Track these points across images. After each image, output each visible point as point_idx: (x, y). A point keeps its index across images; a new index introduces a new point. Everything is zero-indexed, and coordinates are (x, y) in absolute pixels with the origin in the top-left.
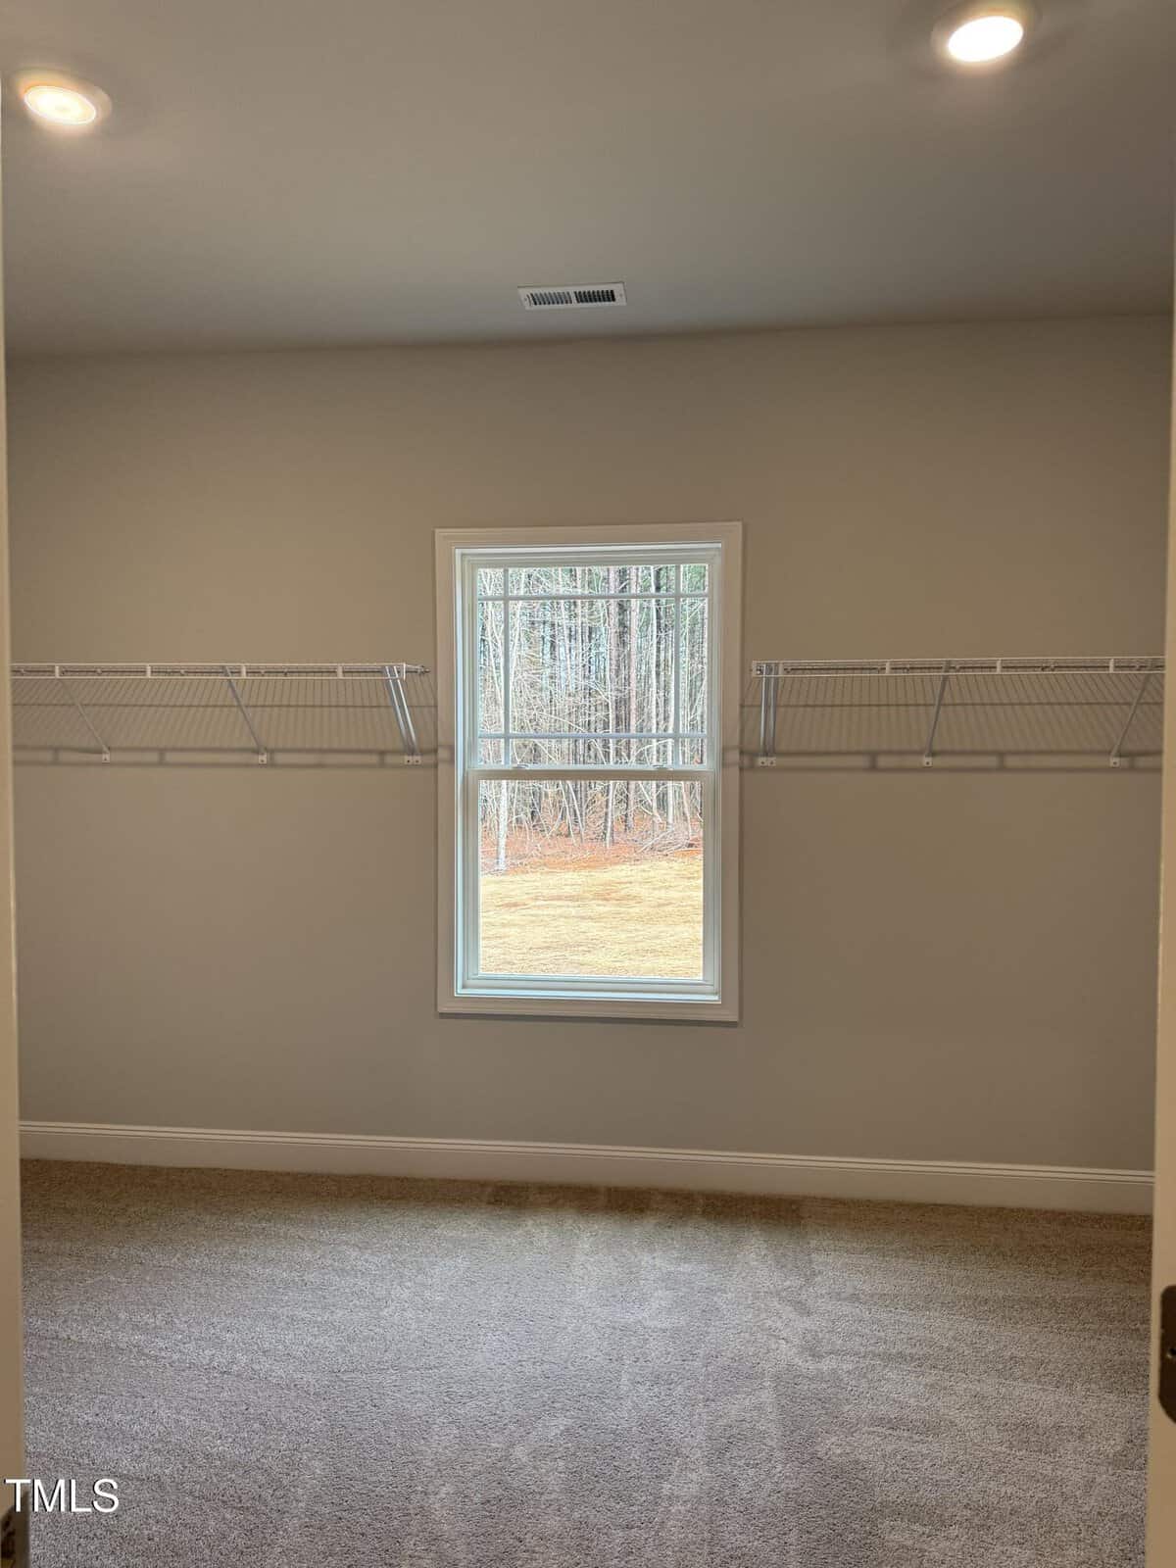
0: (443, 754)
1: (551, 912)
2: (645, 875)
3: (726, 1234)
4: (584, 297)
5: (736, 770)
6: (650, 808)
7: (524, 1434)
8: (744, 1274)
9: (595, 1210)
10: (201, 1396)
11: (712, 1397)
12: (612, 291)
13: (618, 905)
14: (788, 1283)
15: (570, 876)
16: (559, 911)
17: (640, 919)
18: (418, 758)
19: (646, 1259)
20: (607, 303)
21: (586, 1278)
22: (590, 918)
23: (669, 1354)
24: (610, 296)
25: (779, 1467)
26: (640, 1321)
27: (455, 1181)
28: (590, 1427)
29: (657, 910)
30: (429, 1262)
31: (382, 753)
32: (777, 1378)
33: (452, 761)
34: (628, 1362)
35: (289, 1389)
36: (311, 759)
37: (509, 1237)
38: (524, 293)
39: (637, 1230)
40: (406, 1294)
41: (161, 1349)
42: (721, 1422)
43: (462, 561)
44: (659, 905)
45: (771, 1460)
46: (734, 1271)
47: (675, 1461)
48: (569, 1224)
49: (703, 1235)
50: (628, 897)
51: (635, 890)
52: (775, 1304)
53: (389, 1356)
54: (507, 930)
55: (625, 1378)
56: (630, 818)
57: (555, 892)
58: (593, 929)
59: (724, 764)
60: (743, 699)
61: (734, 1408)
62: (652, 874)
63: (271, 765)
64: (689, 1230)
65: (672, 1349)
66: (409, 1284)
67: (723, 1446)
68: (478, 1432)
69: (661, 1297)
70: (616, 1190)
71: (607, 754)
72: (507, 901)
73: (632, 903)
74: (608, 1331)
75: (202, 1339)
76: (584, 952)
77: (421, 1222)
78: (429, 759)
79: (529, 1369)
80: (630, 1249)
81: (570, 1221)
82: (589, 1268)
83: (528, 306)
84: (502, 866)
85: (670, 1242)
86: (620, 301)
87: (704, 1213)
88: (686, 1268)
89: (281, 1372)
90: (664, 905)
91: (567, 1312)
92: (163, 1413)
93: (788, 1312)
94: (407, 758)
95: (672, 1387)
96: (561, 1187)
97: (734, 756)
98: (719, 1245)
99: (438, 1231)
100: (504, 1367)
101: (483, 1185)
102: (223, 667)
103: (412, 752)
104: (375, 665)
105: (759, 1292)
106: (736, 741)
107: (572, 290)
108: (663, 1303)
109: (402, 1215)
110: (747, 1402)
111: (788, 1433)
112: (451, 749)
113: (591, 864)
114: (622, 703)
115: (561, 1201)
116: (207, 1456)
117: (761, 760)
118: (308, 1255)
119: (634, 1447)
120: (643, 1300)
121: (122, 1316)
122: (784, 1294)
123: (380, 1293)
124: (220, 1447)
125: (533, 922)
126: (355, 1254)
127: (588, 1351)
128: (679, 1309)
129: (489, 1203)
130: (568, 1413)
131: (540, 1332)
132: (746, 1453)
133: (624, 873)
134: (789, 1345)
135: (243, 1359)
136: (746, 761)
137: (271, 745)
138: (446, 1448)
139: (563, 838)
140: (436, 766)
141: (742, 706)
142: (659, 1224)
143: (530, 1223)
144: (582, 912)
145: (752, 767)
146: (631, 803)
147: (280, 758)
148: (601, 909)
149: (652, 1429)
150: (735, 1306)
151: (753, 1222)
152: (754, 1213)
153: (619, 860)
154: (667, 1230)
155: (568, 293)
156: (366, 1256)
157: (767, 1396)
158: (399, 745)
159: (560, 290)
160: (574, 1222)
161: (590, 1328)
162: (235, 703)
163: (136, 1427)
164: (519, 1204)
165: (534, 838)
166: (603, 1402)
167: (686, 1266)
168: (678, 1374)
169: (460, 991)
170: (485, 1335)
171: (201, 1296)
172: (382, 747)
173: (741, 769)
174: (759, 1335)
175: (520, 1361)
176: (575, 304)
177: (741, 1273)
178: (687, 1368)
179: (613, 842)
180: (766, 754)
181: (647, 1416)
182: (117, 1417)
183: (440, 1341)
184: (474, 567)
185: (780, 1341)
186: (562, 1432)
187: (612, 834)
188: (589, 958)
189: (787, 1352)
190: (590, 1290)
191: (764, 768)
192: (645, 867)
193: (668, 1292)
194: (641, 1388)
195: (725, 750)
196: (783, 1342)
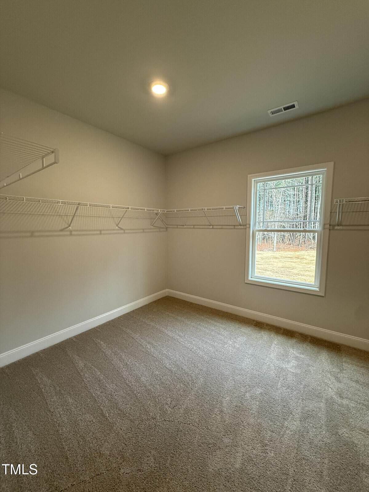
0: (248, 226)
1: (285, 260)
2: (308, 254)
3: (316, 349)
4: (286, 109)
5: (328, 230)
6: (311, 239)
7: (250, 390)
8: (320, 363)
9: (280, 334)
10: (185, 354)
11: (305, 399)
12: (294, 104)
13: (301, 260)
14: (334, 370)
15: (290, 253)
16: (286, 260)
17: (306, 263)
18: (242, 227)
19: (291, 350)
20: (293, 109)
21: (274, 351)
22: (294, 262)
23: (293, 380)
24: (293, 106)
25: (324, 432)
26: (287, 368)
27: (248, 318)
28: (267, 395)
29: (310, 262)
30: (238, 336)
31: (234, 226)
32: (327, 400)
33: (249, 227)
34: (281, 379)
35: (201, 358)
36: (220, 227)
37: (257, 335)
38: (269, 112)
39: (290, 342)
40: (231, 343)
41: (181, 341)
42: (307, 408)
43: (254, 182)
44: (311, 261)
45: (321, 428)
46: (317, 361)
47: (290, 415)
48: (272, 335)
49: (309, 348)
50: (303, 258)
51: (305, 257)
52: (329, 375)
53: (223, 357)
54: (274, 263)
55: (279, 384)
56: (306, 241)
57: (286, 256)
58: (294, 264)
59: (324, 228)
60: (331, 210)
61: (311, 405)
62: (310, 253)
63: (213, 228)
64: (305, 345)
65: (294, 379)
66: (232, 341)
67: (306, 416)
68: (239, 385)
69: (293, 363)
70: (286, 329)
71: (301, 228)
72: (275, 257)
73: (304, 260)
74: (277, 368)
75: (189, 341)
76: (291, 269)
77: (238, 326)
78: (245, 227)
79: (255, 372)
80: (288, 346)
81: (273, 335)
82: (276, 349)
83: (271, 115)
84: (275, 250)
85: (299, 347)
86: (297, 107)
87: (310, 342)
88: (302, 356)
89: (201, 354)
90: (312, 261)
91: (267, 359)
92: (177, 356)
93: (333, 379)
94: (240, 227)
95: (293, 391)
96: (272, 325)
97: (328, 226)
98: (314, 352)
99: (241, 329)
100: (249, 369)
101: (254, 321)
102: (202, 208)
103: (241, 226)
104: (232, 207)
105: (324, 370)
106: (328, 222)
107: (282, 107)
108: (294, 364)
109: (235, 324)
110: (316, 404)
111: (329, 421)
112: (250, 225)
113: (295, 251)
114: (305, 217)
115: (271, 329)
116: (182, 369)
117: (336, 227)
118: (213, 328)
119: (279, 406)
120: (288, 362)
121: (177, 332)
122: (332, 373)
123: (225, 341)
124: (185, 367)
125: (280, 262)
126: (222, 330)
127: (271, 372)
128: (298, 368)
129: (254, 325)
130: (262, 388)
131: (260, 362)
132: (313, 422)
133: (303, 253)
134: (332, 390)
135: (195, 348)
136: (331, 227)
137: (213, 224)
138: (230, 386)
139: (289, 245)
140: (246, 229)
141: (331, 213)
142: (296, 341)
143: (263, 333)
144: (292, 261)
145: (333, 229)
146: (306, 238)
147: (214, 227)
148: (297, 260)
149: (285, 402)
150: (316, 372)
151: (324, 347)
152: (325, 345)
153: (302, 250)
154: (299, 344)
155: (281, 108)
156: (225, 331)
157: (322, 405)
158: (238, 224)
159: (279, 108)
160: (274, 335)
161: (273, 365)
162: (205, 216)
163: (172, 357)
164: (261, 328)
165: (283, 245)
166: (272, 389)
167: (303, 355)
168: (295, 388)
169: (250, 278)
170: (246, 359)
171: (191, 332)
172: (234, 224)
173: (330, 230)
174: (322, 384)
175: (253, 369)
176: (284, 112)
177: (319, 362)
178: (298, 387)
179: (301, 246)
180: (338, 225)
181: (284, 397)
182: (170, 354)
183: (235, 357)
184: (257, 183)
185: (329, 388)
186: (260, 393)
187: (301, 245)
188: (292, 271)
189: (331, 393)
190: (274, 355)
191: (337, 230)
192: (309, 252)
193: (296, 362)
194: (284, 388)
195: (324, 225)
196: (330, 389)
